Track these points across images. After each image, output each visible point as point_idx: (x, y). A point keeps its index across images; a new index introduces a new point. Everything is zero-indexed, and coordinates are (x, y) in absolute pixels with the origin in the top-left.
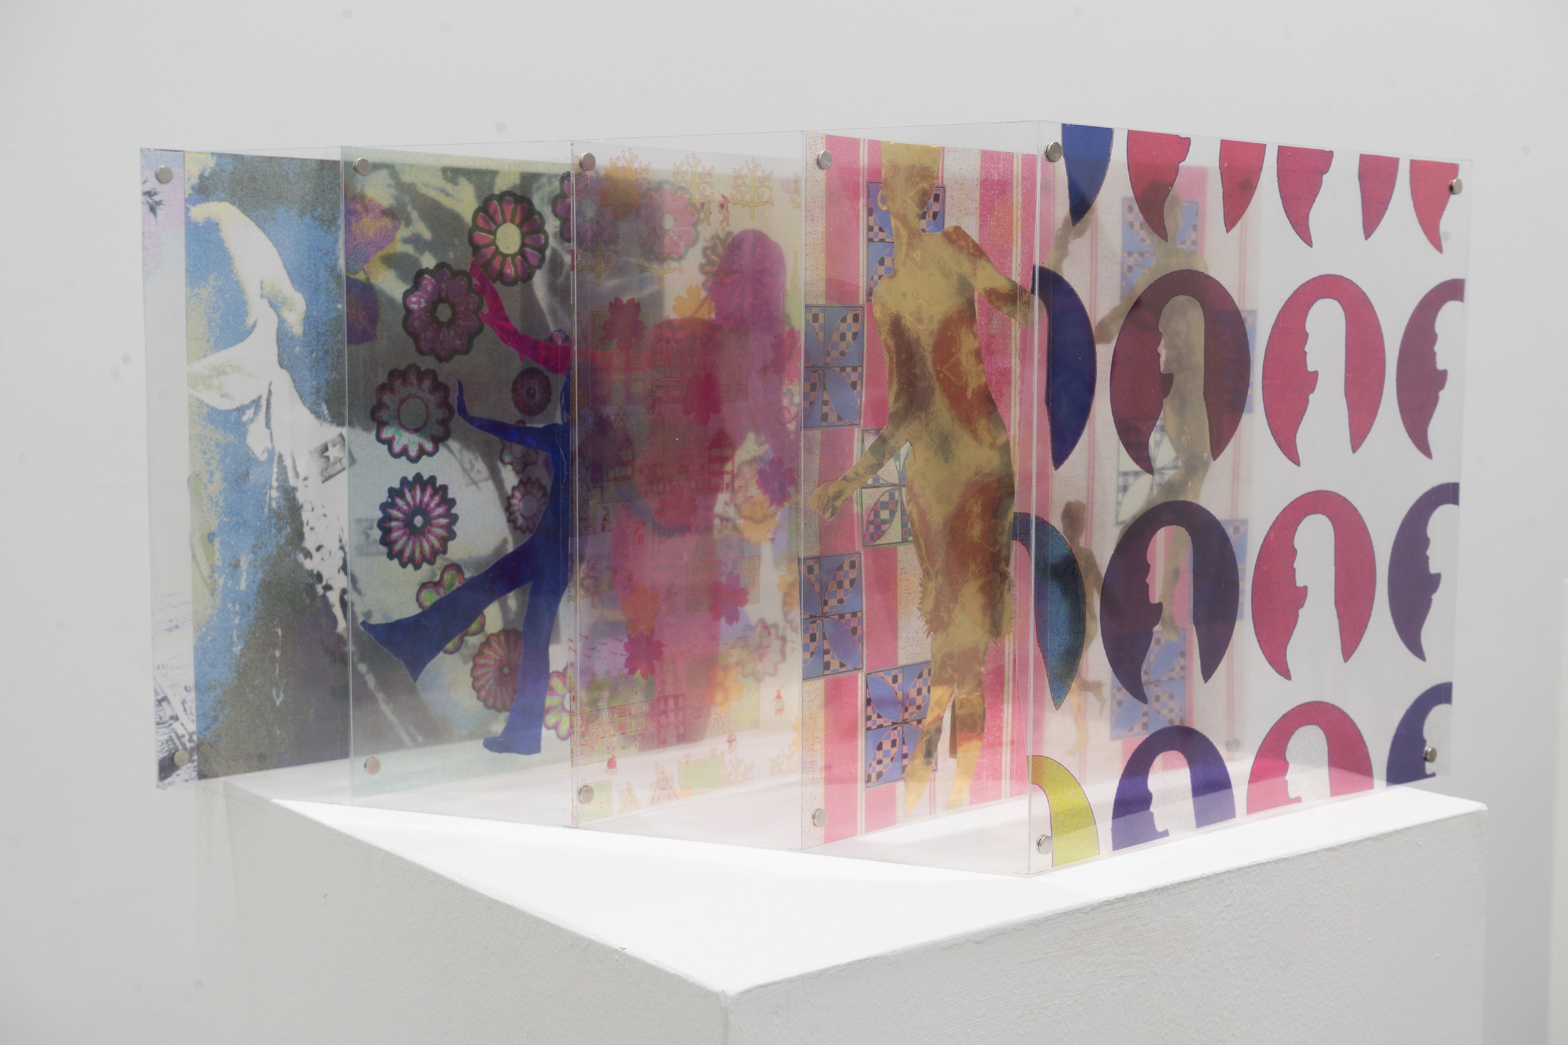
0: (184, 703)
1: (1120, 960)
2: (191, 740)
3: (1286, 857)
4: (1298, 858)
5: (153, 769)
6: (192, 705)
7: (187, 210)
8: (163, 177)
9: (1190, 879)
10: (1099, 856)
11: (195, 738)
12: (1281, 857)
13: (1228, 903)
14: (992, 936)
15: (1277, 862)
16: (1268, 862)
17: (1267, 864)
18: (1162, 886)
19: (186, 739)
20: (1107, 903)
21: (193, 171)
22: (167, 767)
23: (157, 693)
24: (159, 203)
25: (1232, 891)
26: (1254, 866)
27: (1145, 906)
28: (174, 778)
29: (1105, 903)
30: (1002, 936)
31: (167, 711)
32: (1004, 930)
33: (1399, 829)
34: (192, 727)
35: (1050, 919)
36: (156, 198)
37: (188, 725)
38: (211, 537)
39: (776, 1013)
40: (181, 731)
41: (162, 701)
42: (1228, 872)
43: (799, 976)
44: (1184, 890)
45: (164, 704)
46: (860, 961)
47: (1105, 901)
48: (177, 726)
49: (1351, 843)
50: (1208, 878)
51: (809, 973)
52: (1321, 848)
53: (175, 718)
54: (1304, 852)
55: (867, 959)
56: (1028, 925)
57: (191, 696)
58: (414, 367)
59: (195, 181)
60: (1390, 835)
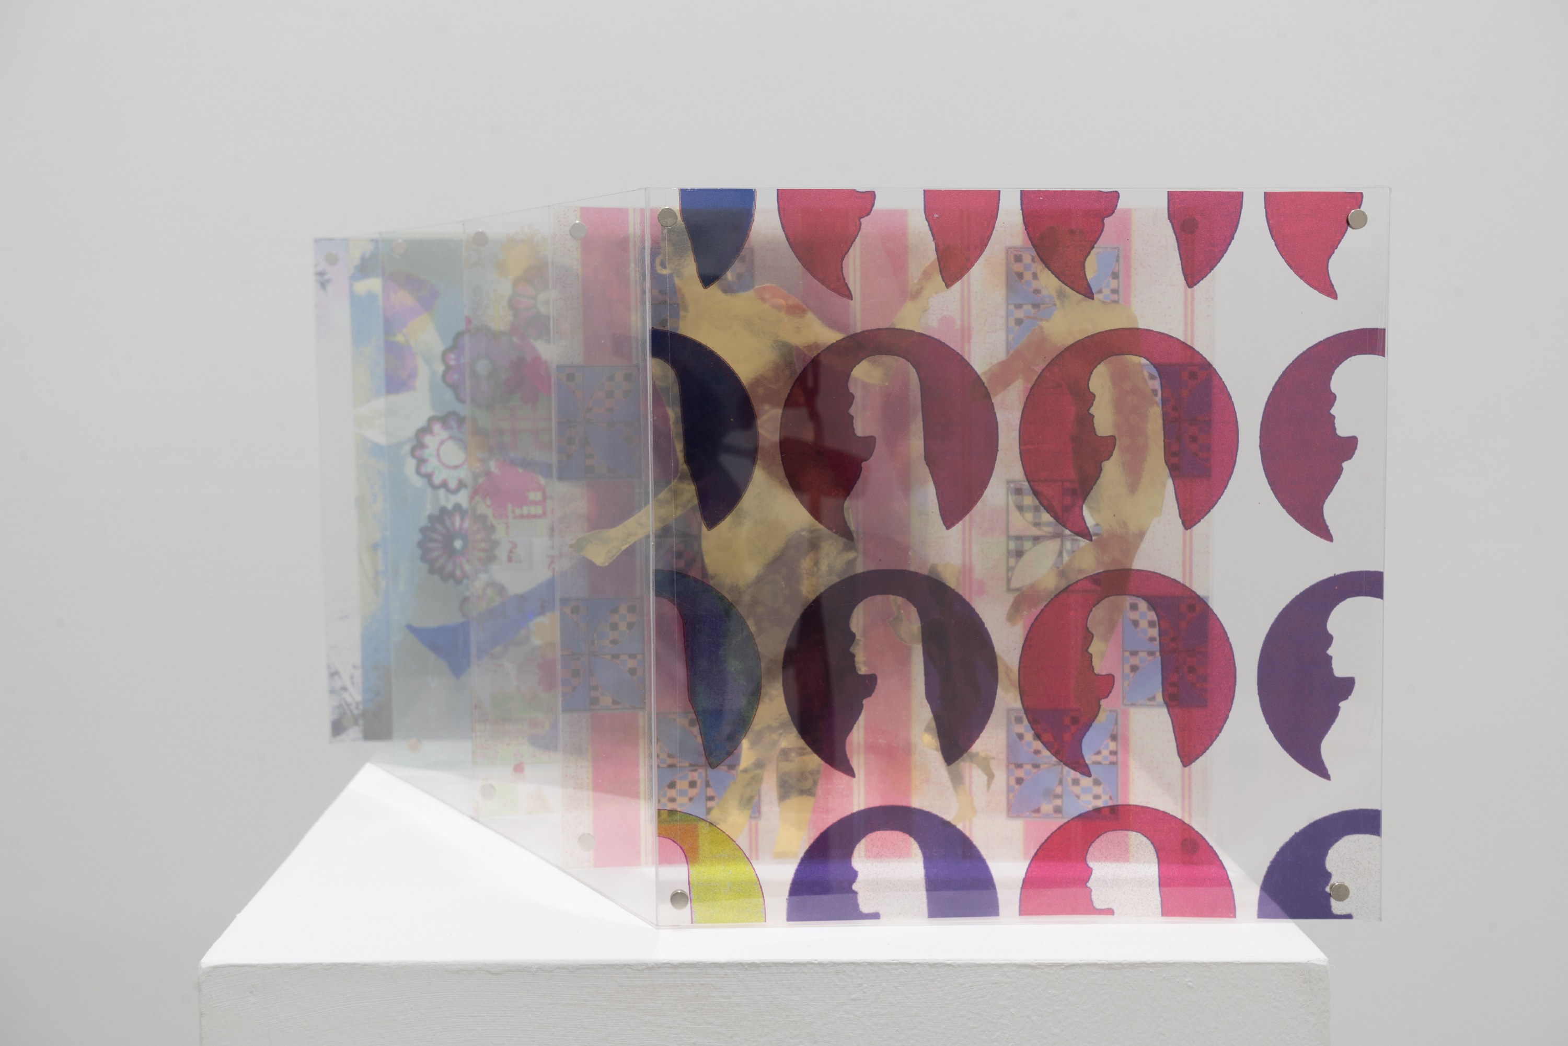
0: (352, 677)
1: (689, 1026)
2: (357, 708)
3: (948, 962)
4: (969, 967)
5: (327, 729)
6: (358, 679)
7: (351, 286)
8: (332, 260)
9: (792, 962)
10: (764, 923)
11: (361, 706)
12: (941, 961)
13: (853, 997)
14: (511, 971)
15: (934, 965)
16: (918, 963)
17: (917, 965)
18: (749, 962)
19: (353, 707)
20: (668, 965)
21: (356, 255)
22: (338, 728)
23: (329, 667)
24: (329, 281)
25: (860, 985)
26: (896, 964)
27: (723, 977)
28: (343, 737)
29: (666, 965)
30: (523, 973)
31: (338, 683)
32: (526, 967)
33: (1148, 962)
34: (358, 698)
35: (589, 968)
36: (327, 277)
37: (355, 696)
38: (375, 547)
39: (251, 992)
40: (349, 700)
41: (334, 674)
42: (853, 963)
43: (276, 965)
44: (784, 971)
45: (336, 677)
46: (347, 964)
47: (666, 963)
48: (346, 695)
49: (1062, 964)
50: (821, 964)
51: (288, 965)
52: (1009, 962)
53: (344, 689)
54: (979, 962)
55: (355, 964)
56: (559, 968)
57: (358, 674)
58: (453, 414)
59: (357, 262)
60: (1133, 966)
